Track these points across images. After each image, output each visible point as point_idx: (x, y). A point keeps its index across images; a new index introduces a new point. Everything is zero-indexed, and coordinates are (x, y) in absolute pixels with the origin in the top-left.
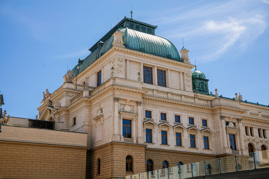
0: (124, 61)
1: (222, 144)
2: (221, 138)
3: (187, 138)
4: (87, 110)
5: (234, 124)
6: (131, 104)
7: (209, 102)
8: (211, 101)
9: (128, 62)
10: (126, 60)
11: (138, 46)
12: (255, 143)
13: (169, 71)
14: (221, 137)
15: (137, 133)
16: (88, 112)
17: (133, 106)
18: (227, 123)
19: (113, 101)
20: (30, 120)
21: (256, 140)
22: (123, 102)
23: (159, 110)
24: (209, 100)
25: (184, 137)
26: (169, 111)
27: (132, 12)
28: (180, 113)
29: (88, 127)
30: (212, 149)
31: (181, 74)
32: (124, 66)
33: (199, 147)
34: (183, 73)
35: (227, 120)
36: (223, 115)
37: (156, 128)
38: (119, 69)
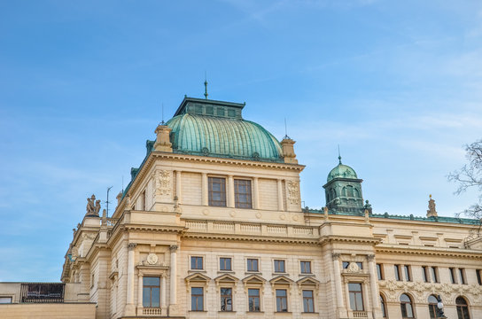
0: (171, 174)
1: (334, 303)
2: (333, 292)
3: (271, 296)
4: (104, 262)
5: (361, 264)
6: (160, 251)
7: (316, 231)
8: (319, 228)
9: (179, 175)
10: (175, 172)
11: (199, 146)
12: (414, 294)
13: (256, 181)
14: (333, 289)
15: (169, 299)
16: (106, 266)
17: (164, 253)
18: (347, 265)
19: (126, 250)
20: (23, 284)
21: (418, 288)
22: (145, 249)
23: (216, 253)
24: (315, 227)
25: (265, 296)
26: (235, 254)
27: (206, 84)
28: (258, 255)
29: (105, 290)
30: (321, 312)
31: (280, 183)
32: (172, 182)
33: (293, 311)
34: (283, 181)
35: (346, 259)
36: (335, 252)
37: (210, 285)
38: (163, 188)
